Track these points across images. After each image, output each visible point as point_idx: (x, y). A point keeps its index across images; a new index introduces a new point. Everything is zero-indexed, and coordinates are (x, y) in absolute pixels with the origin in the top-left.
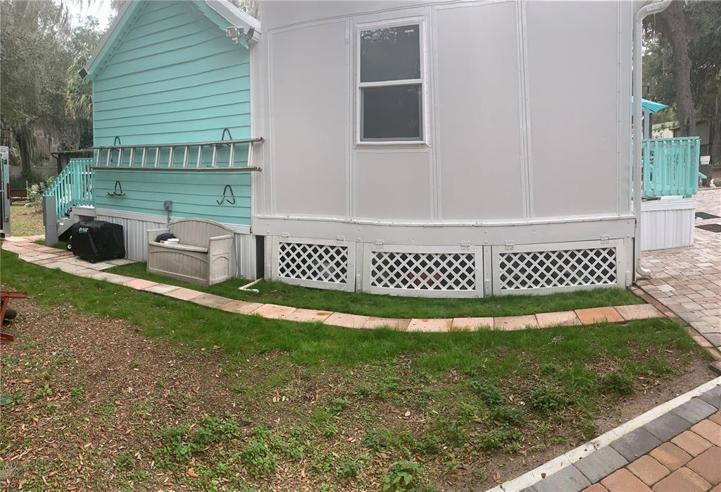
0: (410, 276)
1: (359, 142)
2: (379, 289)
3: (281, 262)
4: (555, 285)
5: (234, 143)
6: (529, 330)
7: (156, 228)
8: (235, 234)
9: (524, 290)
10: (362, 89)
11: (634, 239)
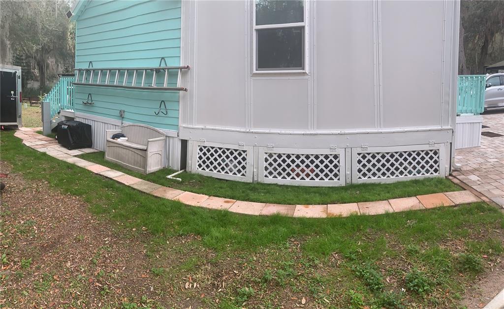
0: (293, 170)
1: (255, 71)
2: (270, 180)
3: (199, 160)
4: (397, 176)
5: (168, 69)
6: (387, 215)
7: (113, 129)
8: (166, 136)
9: (374, 179)
10: (257, 30)
11: (451, 143)
